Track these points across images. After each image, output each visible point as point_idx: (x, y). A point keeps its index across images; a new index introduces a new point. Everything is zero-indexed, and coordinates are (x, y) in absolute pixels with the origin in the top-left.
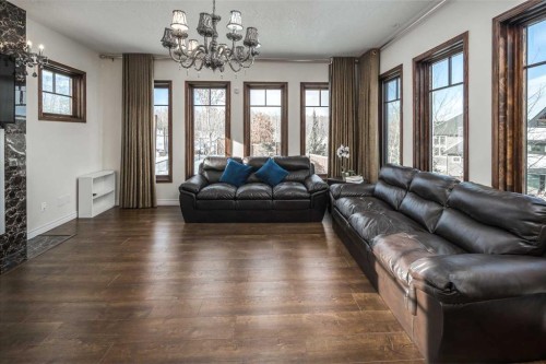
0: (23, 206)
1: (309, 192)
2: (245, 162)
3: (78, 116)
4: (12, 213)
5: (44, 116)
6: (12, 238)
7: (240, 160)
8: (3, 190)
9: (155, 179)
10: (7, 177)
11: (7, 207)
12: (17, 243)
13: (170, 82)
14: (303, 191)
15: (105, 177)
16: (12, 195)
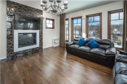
0: (42, 43)
1: (105, 54)
2: (85, 39)
3: (53, 28)
4: (40, 44)
5: (46, 28)
6: (40, 48)
7: (84, 39)
8: (39, 40)
9: (65, 41)
10: (40, 38)
11: (40, 43)
12: (41, 49)
13: (68, 19)
14: (103, 53)
15: (58, 39)
16: (40, 41)
